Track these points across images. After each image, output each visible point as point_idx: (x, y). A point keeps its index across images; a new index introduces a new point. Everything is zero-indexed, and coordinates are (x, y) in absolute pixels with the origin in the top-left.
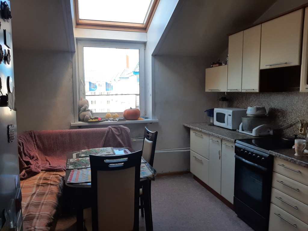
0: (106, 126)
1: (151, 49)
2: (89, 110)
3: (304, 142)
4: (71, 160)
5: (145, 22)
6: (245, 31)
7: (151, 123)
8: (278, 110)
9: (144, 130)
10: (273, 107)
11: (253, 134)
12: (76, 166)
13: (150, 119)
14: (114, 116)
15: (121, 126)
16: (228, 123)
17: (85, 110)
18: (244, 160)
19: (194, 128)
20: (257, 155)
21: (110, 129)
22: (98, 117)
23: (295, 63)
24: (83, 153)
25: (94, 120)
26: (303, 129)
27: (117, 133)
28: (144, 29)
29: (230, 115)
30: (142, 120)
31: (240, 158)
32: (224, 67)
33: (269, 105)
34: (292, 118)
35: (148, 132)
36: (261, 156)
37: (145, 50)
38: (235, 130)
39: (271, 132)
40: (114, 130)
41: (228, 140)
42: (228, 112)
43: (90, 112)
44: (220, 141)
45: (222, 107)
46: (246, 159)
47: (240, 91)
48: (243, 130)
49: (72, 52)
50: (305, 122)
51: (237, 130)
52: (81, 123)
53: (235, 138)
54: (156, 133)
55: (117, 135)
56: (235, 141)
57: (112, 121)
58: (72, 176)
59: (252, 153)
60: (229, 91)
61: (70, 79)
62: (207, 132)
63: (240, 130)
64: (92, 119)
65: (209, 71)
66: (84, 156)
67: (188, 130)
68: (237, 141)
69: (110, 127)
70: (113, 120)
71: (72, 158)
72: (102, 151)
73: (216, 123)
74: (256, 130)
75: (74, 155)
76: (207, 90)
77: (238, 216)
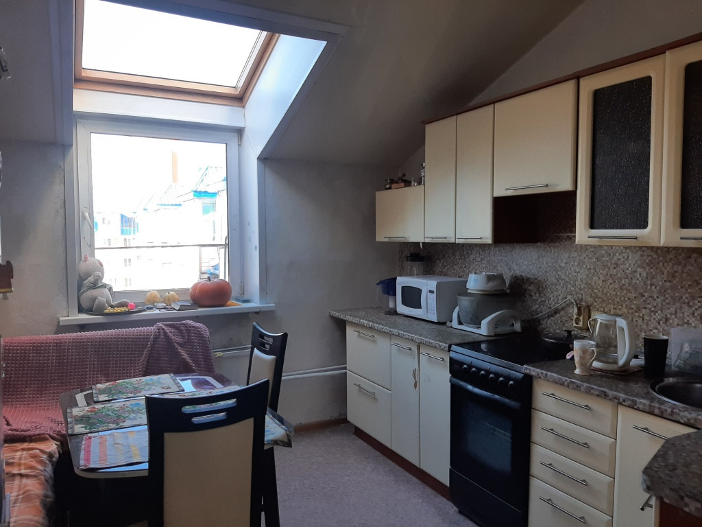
0: (151, 322)
1: (255, 146)
2: (105, 286)
3: (592, 346)
4: (76, 412)
5: (241, 84)
6: (460, 117)
7: (257, 313)
8: (528, 279)
9: (251, 330)
10: (518, 273)
11: (484, 329)
12: (92, 425)
13: (256, 304)
14: (166, 298)
15: (189, 322)
16: (429, 309)
17: (95, 285)
18: (470, 387)
19: (356, 320)
20: (498, 375)
21: (161, 331)
22: (128, 301)
23: (566, 186)
24: (102, 392)
25: (118, 310)
26: (581, 318)
27: (179, 340)
28: (239, 98)
29: (431, 292)
30: (234, 306)
31: (462, 383)
32: (415, 190)
33: (510, 269)
34: (556, 296)
35: (262, 336)
36: (508, 378)
37: (240, 145)
38: (444, 324)
39: (518, 327)
40: (171, 332)
41: (434, 344)
42: (427, 285)
43: (106, 290)
44: (415, 349)
45: (411, 274)
46: (475, 385)
47: (452, 241)
48: (460, 323)
49: (63, 145)
50: (584, 303)
51: (448, 323)
52: (84, 318)
53: (449, 342)
54: (285, 335)
55: (177, 343)
56: (450, 346)
57: (164, 311)
58: (88, 452)
59: (488, 372)
60: (427, 241)
61: (57, 211)
62: (386, 329)
63: (455, 324)
64: (112, 307)
65: (383, 197)
66: (107, 399)
67: (341, 325)
68: (454, 347)
69: (160, 324)
70: (165, 308)
71: (76, 405)
72: (147, 384)
73: (402, 309)
74: (489, 323)
75: (80, 398)
76: (380, 237)
77: (460, 512)
